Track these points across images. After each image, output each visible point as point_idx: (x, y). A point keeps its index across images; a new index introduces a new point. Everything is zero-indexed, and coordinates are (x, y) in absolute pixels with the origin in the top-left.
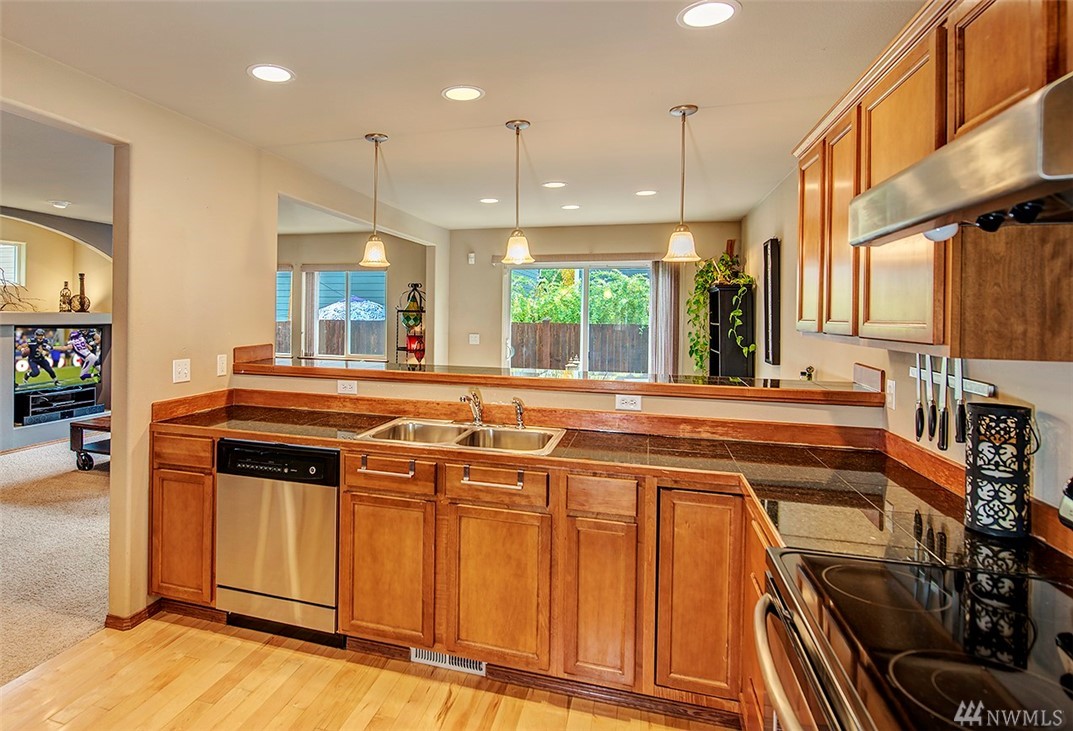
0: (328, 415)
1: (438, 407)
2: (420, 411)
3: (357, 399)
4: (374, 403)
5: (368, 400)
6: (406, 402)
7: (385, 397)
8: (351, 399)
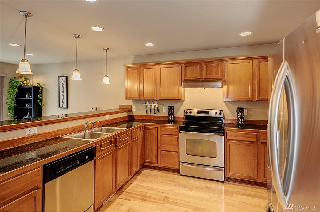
0: (23, 147)
1: (70, 129)
2: (64, 132)
3: (38, 135)
4: (46, 135)
5: (43, 134)
6: (58, 131)
7: (50, 131)
8: (35, 136)
